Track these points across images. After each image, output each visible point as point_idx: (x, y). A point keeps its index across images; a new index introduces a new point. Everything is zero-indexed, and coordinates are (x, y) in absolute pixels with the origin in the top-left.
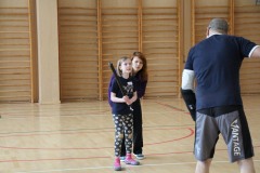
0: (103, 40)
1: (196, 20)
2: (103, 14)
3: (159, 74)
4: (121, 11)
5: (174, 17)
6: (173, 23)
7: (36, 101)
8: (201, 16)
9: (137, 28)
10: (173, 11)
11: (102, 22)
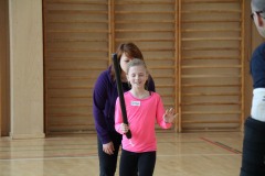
9: (172, 16)
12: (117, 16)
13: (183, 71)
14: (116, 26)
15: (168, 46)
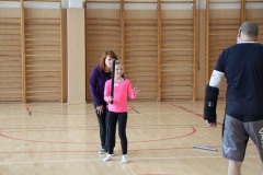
0: (126, 47)
1: (210, 30)
2: (126, 25)
3: (176, 79)
4: (142, 22)
5: (190, 28)
6: (190, 33)
7: (65, 101)
8: (215, 27)
9: (156, 37)
10: (190, 22)
11: (125, 32)
12: (126, 37)
13: (162, 68)
14: (125, 42)
15: (154, 53)
